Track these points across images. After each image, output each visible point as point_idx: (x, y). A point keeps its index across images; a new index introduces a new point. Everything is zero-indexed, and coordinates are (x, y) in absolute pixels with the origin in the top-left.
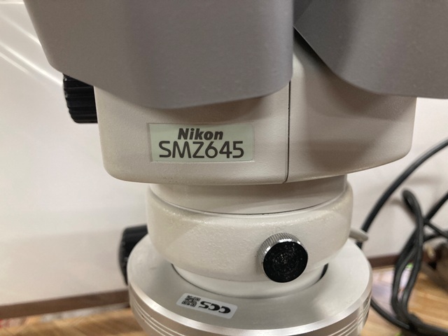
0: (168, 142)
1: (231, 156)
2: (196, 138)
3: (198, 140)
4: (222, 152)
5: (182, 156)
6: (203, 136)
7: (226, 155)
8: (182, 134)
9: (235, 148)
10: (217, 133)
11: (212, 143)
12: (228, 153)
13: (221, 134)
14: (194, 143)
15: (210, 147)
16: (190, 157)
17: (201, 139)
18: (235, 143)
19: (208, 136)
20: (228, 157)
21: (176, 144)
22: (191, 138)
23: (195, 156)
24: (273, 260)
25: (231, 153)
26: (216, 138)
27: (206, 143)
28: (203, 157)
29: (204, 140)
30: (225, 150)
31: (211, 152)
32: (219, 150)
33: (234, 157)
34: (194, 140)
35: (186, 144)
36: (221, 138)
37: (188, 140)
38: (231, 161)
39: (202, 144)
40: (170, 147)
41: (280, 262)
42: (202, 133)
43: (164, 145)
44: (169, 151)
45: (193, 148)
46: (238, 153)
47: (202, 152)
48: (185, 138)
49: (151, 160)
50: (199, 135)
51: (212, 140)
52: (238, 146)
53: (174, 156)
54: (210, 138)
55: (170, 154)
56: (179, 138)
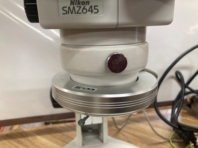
0: (66, 7)
1: (93, 12)
2: (78, 5)
3: (79, 5)
4: (89, 11)
5: (72, 13)
6: (81, 3)
7: (91, 12)
8: (72, 3)
9: (95, 9)
10: (87, 2)
11: (85, 6)
12: (92, 11)
13: (89, 2)
14: (77, 7)
15: (84, 8)
16: (75, 13)
17: (80, 5)
18: (95, 6)
19: (83, 3)
20: (92, 13)
21: (69, 8)
22: (76, 5)
23: (77, 13)
24: (112, 62)
25: (93, 11)
26: (86, 4)
27: (82, 7)
28: (81, 13)
29: (81, 5)
30: (90, 10)
31: (85, 11)
32: (88, 10)
33: (95, 13)
34: (77, 5)
35: (74, 8)
36: (88, 4)
37: (75, 6)
38: (93, 15)
39: (80, 7)
40: (67, 9)
41: (115, 63)
42: (80, 2)
43: (64, 9)
44: (66, 11)
45: (77, 9)
46: (96, 11)
47: (80, 11)
48: (73, 5)
49: (59, 16)
50: (79, 3)
51: (85, 5)
52: (96, 8)
53: (68, 14)
54: (84, 4)
55: (67, 13)
56: (71, 5)
